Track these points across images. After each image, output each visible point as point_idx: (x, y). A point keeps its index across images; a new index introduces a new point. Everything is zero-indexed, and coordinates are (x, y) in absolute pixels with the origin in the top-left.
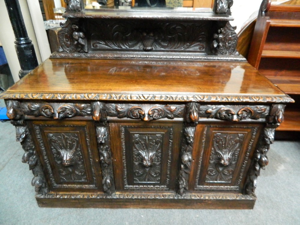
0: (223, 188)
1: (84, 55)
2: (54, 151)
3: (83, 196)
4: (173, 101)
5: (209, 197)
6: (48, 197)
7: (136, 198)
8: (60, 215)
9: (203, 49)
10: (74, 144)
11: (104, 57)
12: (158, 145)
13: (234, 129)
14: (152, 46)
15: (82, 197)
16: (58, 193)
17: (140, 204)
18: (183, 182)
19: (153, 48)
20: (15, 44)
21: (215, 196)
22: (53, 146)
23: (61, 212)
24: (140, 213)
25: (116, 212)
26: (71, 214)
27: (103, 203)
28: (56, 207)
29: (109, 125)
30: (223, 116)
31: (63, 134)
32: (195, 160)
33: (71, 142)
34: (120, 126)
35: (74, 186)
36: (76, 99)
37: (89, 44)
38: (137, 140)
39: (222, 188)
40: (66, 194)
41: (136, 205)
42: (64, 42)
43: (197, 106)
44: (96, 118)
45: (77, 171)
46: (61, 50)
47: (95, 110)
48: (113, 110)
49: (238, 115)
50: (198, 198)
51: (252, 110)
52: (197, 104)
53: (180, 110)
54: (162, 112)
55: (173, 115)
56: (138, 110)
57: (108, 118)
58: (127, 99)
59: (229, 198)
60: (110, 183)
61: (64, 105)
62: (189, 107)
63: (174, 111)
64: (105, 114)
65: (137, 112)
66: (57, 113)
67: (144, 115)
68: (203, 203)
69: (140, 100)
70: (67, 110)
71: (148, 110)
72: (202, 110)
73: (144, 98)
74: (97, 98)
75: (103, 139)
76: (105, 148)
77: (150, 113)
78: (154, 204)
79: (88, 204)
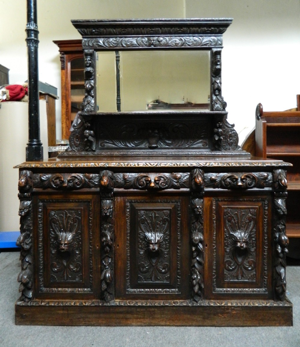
0: (248, 292)
1: (92, 153)
2: (52, 234)
3: (75, 303)
4: (177, 166)
5: (232, 304)
6: (31, 305)
7: (141, 305)
9: (206, 146)
10: (76, 225)
11: (111, 154)
12: (165, 224)
14: (157, 144)
15: (73, 304)
16: (43, 300)
17: (146, 317)
18: (197, 276)
19: (159, 145)
20: (27, 146)
21: (239, 302)
22: (52, 228)
23: (43, 330)
24: (145, 330)
26: (55, 331)
27: (97, 315)
29: (115, 199)
30: (228, 183)
31: (66, 211)
33: (72, 223)
34: (126, 200)
35: (64, 290)
36: (87, 167)
37: (97, 143)
38: (143, 218)
39: (246, 291)
40: (54, 301)
41: (140, 318)
42: (74, 142)
43: (200, 172)
44: (105, 183)
45: (73, 265)
46: (70, 150)
47: (103, 176)
48: (120, 179)
49: (242, 180)
50: (218, 305)
51: (255, 175)
52: (200, 170)
53: (185, 178)
54: (168, 179)
55: (179, 184)
56: (144, 178)
57: (115, 189)
58: (135, 165)
59: (257, 305)
60: (110, 277)
61: (74, 175)
62: (193, 173)
63: (180, 178)
64: (112, 183)
65: (143, 180)
66: (67, 181)
67: (150, 182)
68: (225, 315)
69: (147, 166)
70: (76, 179)
71: (155, 177)
72: (206, 178)
73: (151, 164)
74: (106, 166)
75: (108, 212)
76: (108, 226)
77: (156, 179)
78: (162, 316)
79: (79, 318)
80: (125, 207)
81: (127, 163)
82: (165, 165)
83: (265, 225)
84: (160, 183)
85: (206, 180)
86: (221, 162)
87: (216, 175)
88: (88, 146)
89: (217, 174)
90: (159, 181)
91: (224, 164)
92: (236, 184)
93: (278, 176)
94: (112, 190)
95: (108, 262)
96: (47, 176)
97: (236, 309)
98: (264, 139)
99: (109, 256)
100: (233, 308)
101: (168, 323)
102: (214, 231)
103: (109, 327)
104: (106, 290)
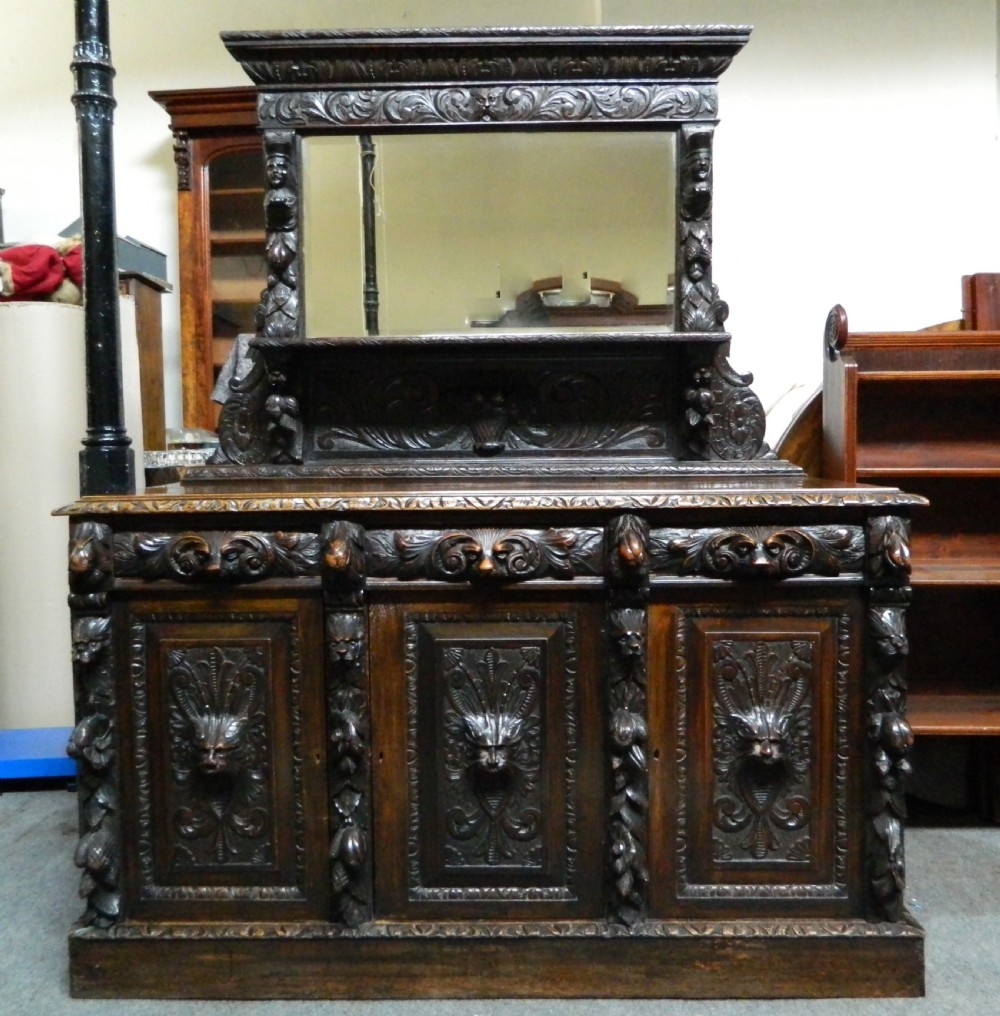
0: (786, 895)
1: (291, 469)
2: (177, 722)
3: (251, 932)
4: (564, 508)
5: (735, 930)
6: (118, 936)
7: (454, 934)
9: (660, 445)
10: (249, 692)
11: (353, 473)
12: (526, 689)
13: (774, 620)
14: (500, 439)
15: (245, 933)
16: (155, 924)
17: (470, 971)
18: (628, 846)
19: (506, 444)
20: (83, 448)
21: (759, 926)
22: (177, 702)
24: (468, 1010)
27: (322, 967)
29: (369, 612)
30: (724, 558)
31: (219, 650)
32: (661, 754)
33: (237, 685)
34: (405, 614)
35: (218, 892)
36: (281, 509)
37: (308, 439)
38: (457, 669)
39: (780, 893)
40: (186, 927)
42: (234, 436)
43: (637, 524)
44: (337, 559)
45: (242, 816)
46: (219, 459)
47: (333, 539)
48: (386, 548)
49: (767, 548)
50: (694, 933)
51: (809, 535)
52: (638, 519)
53: (590, 545)
54: (536, 549)
55: (571, 562)
56: (461, 545)
57: (370, 581)
58: (431, 505)
59: (813, 933)
60: (359, 851)
61: (240, 535)
62: (615, 528)
63: (573, 545)
64: (361, 562)
65: (458, 550)
66: (219, 555)
67: (480, 555)
68: (715, 963)
69: (469, 507)
70: (249, 550)
71: (493, 541)
72: (656, 543)
73: (481, 502)
74: (342, 506)
75: (348, 650)
76: (351, 695)
77: (499, 547)
78: (521, 967)
79: (264, 976)
80: (403, 635)
81: (406, 499)
82: (528, 502)
83: (841, 690)
84: (512, 559)
85: (655, 552)
86: (702, 495)
87: (686, 535)
88: (280, 446)
89: (690, 530)
90: (507, 552)
91: (713, 500)
92: (748, 563)
93: (883, 538)
94: (361, 583)
95: (352, 805)
96: (157, 540)
97: (747, 945)
98: (849, 422)
99: (355, 786)
100: (738, 942)
101: (541, 991)
102: (679, 709)
103: (357, 1003)
104: (346, 890)
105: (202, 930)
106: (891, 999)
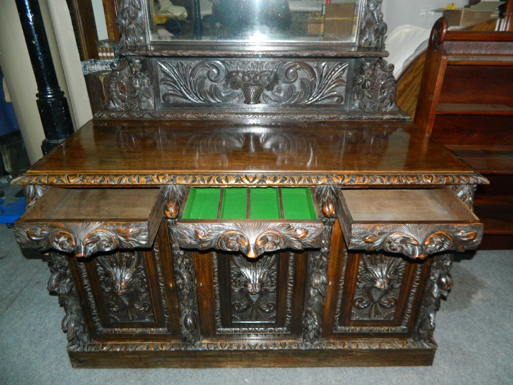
1: (149, 113)
2: (100, 270)
3: (147, 348)
5: (357, 346)
6: (89, 350)
7: (236, 349)
8: (109, 380)
9: (341, 102)
10: (134, 259)
12: (270, 257)
14: (258, 99)
15: (145, 349)
16: (105, 343)
17: (243, 360)
18: (314, 321)
19: (261, 101)
20: (37, 98)
21: (367, 345)
22: (99, 263)
23: (110, 376)
24: (243, 376)
25: (203, 375)
26: (127, 378)
27: (180, 359)
28: (102, 368)
32: (333, 281)
33: (128, 256)
35: (131, 330)
36: (138, 184)
37: (157, 96)
39: (378, 330)
40: (119, 344)
41: (236, 361)
42: (117, 94)
44: (172, 214)
45: (138, 304)
46: (111, 107)
47: (168, 200)
50: (340, 348)
58: (221, 182)
59: (390, 347)
60: (192, 324)
68: (347, 357)
69: (242, 183)
73: (249, 180)
76: (185, 263)
78: (265, 358)
79: (155, 362)
81: (208, 177)
82: (274, 181)
86: (368, 176)
100: (358, 350)
101: (273, 365)
102: (343, 265)
103: (196, 370)
105: (127, 346)
106: (417, 367)
